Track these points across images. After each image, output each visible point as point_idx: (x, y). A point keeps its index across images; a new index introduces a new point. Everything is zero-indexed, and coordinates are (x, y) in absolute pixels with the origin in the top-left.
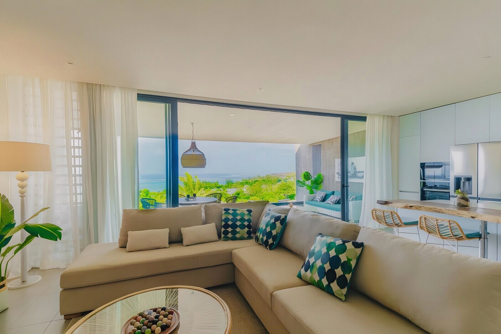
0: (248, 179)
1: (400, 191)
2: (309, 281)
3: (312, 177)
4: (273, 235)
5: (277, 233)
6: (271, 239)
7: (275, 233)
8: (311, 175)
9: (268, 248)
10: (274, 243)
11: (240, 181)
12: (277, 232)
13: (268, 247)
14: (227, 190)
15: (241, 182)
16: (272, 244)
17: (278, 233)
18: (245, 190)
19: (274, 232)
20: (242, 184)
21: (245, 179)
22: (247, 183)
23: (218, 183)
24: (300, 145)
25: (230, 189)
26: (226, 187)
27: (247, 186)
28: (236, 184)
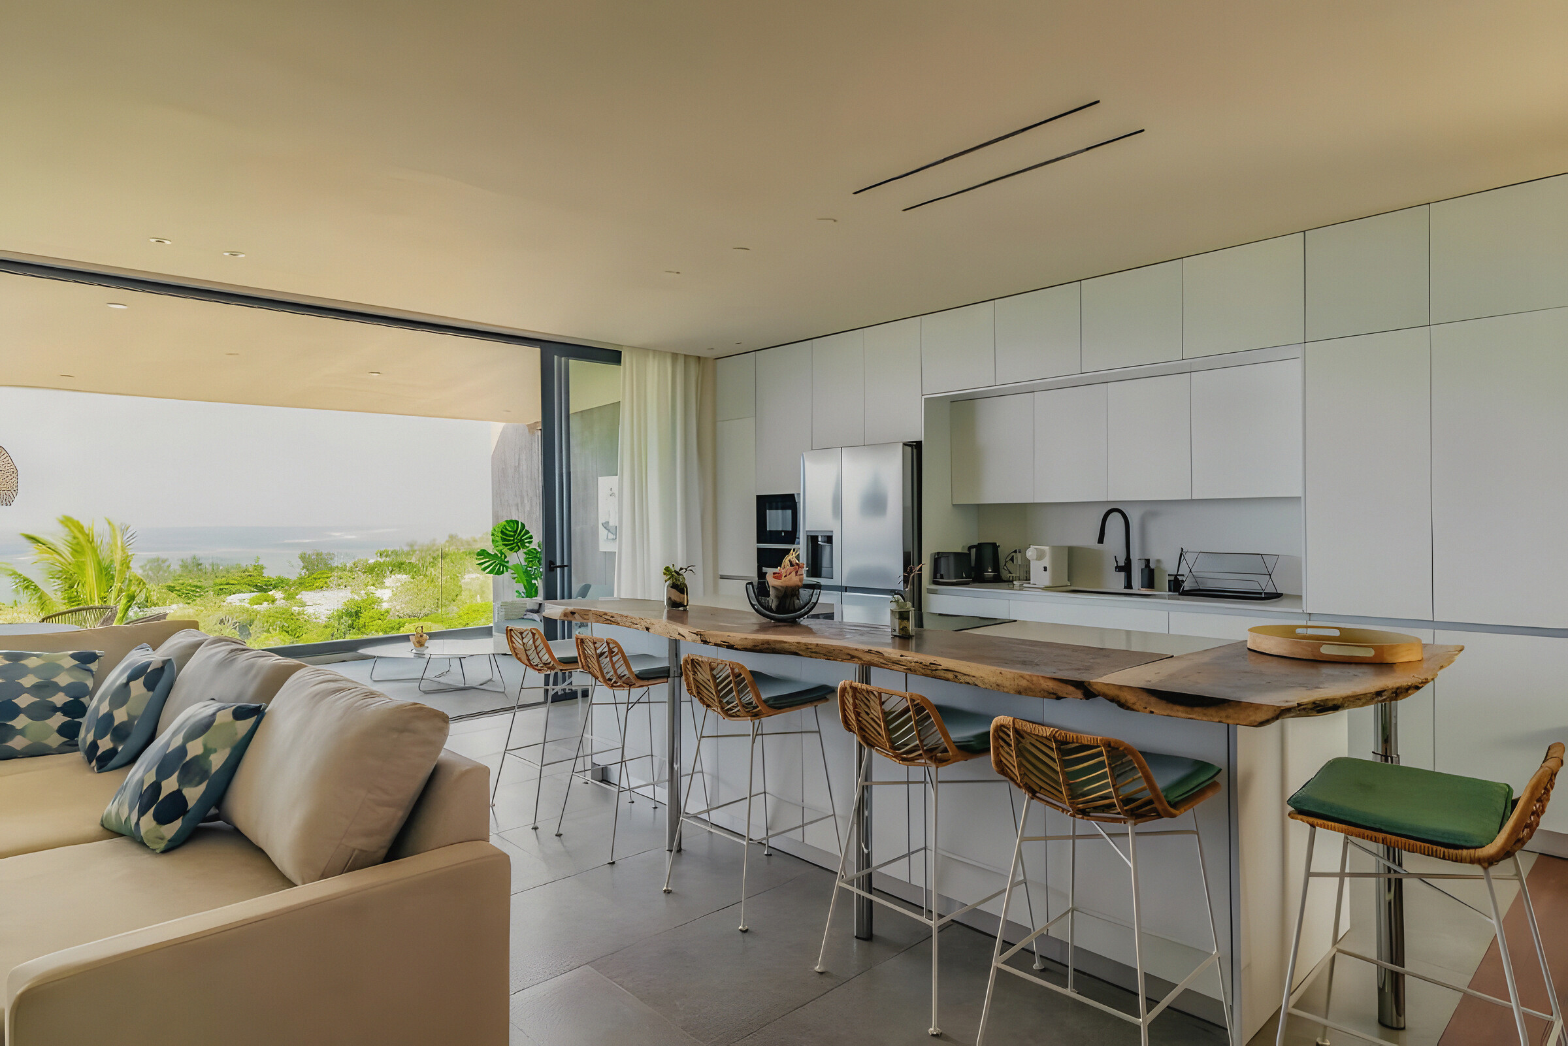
0: (406, 549)
1: (722, 577)
2: (115, 828)
3: (531, 537)
4: (116, 723)
5: (131, 718)
6: (108, 737)
7: (125, 718)
8: (527, 532)
9: (94, 767)
10: (120, 749)
11: (367, 560)
12: (131, 714)
13: (94, 763)
14: (306, 596)
15: (371, 561)
16: (112, 753)
17: (135, 718)
19: (120, 716)
20: (375, 572)
21: (390, 549)
22: (399, 567)
23: (259, 569)
24: (502, 425)
25: (321, 594)
26: (302, 584)
27: (399, 576)
28: (351, 571)
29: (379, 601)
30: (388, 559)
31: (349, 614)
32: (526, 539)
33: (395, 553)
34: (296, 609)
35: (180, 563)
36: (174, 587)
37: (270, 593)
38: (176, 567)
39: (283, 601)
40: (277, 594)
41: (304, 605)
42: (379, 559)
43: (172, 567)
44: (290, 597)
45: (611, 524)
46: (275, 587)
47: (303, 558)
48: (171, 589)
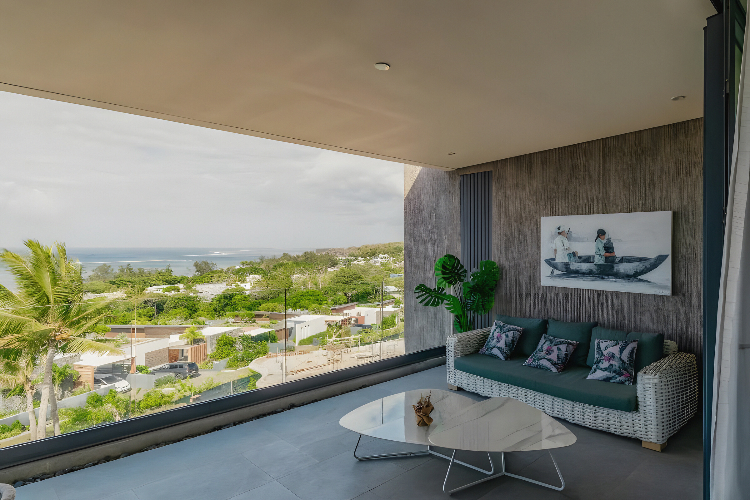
0: (258, 261)
3: (465, 271)
11: (235, 267)
14: (199, 287)
15: (238, 267)
18: (247, 286)
20: (241, 274)
21: (249, 261)
22: (254, 271)
23: (169, 271)
24: (419, 168)
25: (207, 286)
26: (195, 281)
27: (255, 276)
28: (226, 273)
29: (244, 290)
30: (247, 266)
31: (226, 297)
32: (461, 273)
33: (252, 263)
34: (192, 294)
35: (119, 268)
36: (114, 282)
37: (176, 285)
38: (116, 271)
39: (183, 290)
40: (181, 286)
41: (197, 292)
42: (241, 266)
43: (114, 271)
44: (188, 288)
45: (557, 261)
46: (179, 282)
47: (196, 265)
48: (113, 283)
